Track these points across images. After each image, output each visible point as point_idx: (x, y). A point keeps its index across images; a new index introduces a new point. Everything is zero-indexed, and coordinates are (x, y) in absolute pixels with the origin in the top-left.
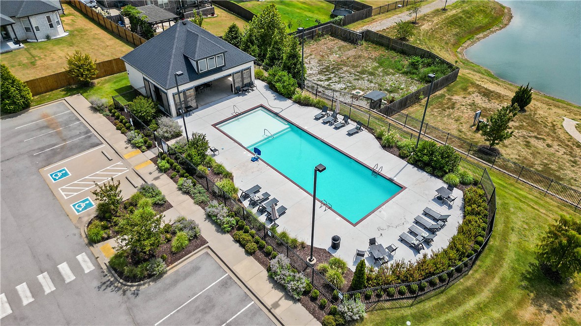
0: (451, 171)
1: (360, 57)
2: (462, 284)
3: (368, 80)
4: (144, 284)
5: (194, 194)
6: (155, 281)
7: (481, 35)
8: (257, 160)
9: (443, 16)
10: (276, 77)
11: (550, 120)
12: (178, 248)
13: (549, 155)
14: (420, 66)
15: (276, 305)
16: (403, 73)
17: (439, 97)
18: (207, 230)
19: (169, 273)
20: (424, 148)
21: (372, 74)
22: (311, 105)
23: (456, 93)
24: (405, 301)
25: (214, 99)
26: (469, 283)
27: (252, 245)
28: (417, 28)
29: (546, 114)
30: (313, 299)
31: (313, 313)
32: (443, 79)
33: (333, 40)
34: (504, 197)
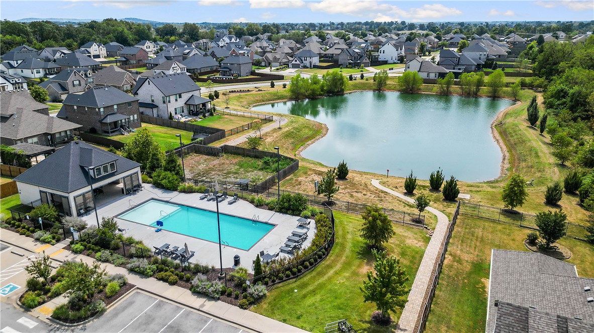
0: (305, 209)
1: (223, 164)
2: (324, 264)
3: (234, 178)
4: (89, 322)
5: (113, 260)
6: (98, 317)
7: (310, 142)
8: (160, 230)
9: (281, 132)
10: (161, 177)
11: (363, 182)
12: (112, 292)
13: (366, 199)
14: (271, 163)
15: (203, 305)
16: (260, 170)
17: (289, 180)
18: (132, 279)
19: (108, 311)
20: (284, 199)
21: (236, 173)
22: (194, 192)
23: (300, 176)
24: (291, 280)
25: (108, 201)
26: (328, 263)
27: (173, 278)
28: (263, 141)
29: (360, 179)
30: (229, 295)
31: (231, 303)
32: (289, 168)
33: (199, 156)
34: (340, 218)
